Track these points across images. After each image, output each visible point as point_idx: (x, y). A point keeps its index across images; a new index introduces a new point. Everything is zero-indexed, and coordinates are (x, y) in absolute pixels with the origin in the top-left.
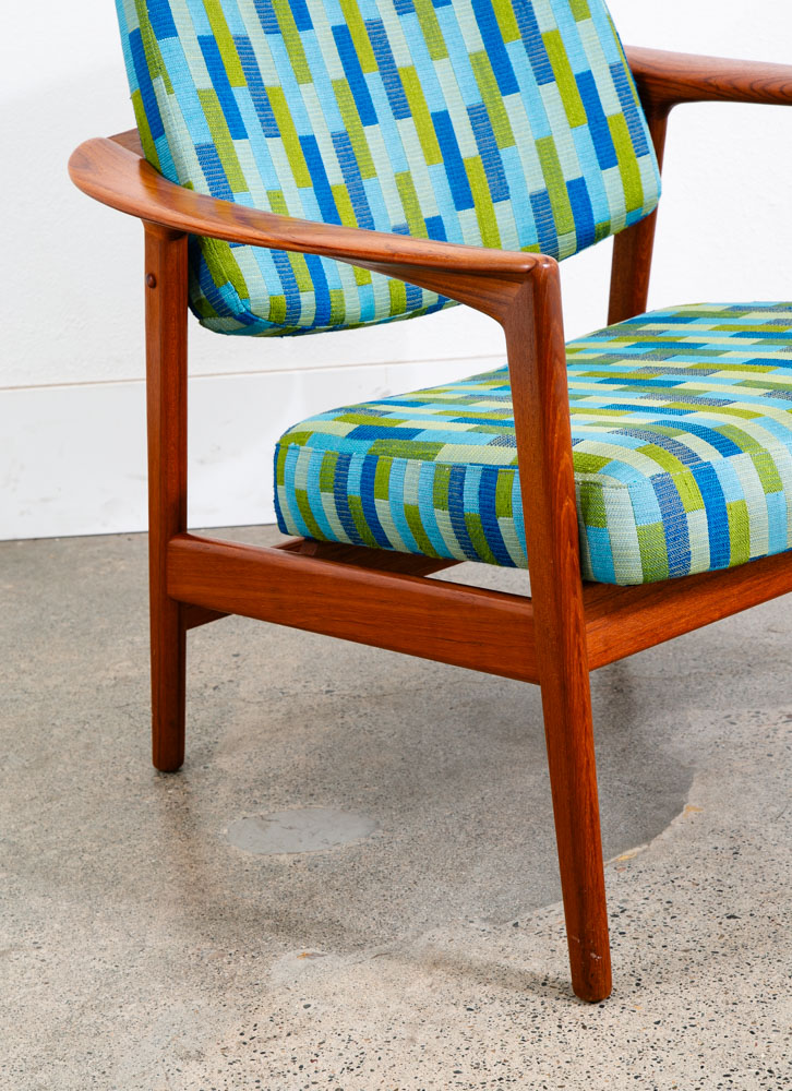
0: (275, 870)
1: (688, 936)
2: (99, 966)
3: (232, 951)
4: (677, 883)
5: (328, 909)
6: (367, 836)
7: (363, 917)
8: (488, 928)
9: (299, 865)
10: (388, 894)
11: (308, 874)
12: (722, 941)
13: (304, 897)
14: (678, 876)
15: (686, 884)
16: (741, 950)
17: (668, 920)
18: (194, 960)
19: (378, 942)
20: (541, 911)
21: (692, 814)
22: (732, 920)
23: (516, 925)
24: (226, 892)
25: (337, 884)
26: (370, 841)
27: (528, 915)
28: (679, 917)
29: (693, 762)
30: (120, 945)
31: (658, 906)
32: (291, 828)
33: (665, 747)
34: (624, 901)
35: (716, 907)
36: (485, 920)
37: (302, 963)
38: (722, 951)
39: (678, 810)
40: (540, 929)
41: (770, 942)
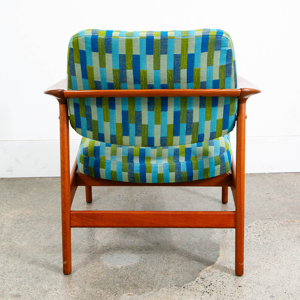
0: (117, 270)
1: (230, 292)
2: (74, 296)
3: (109, 293)
4: (223, 276)
5: (133, 281)
6: (139, 260)
7: (143, 284)
8: (177, 288)
9: (123, 268)
10: (148, 277)
11: (126, 271)
12: (239, 293)
13: (126, 278)
14: (223, 274)
15: (226, 277)
16: (245, 296)
17: (224, 287)
18: (99, 295)
19: (148, 291)
20: (190, 284)
21: (222, 257)
22: (240, 287)
23: (184, 287)
24: (105, 275)
25: (134, 274)
26: (141, 262)
27: (186, 285)
28: (226, 286)
29: (218, 243)
30: (78, 290)
31: (220, 283)
32: (119, 258)
33: (210, 238)
34: (211, 281)
35: (235, 283)
36: (176, 286)
37: (129, 297)
38: (240, 296)
39: (218, 256)
40: (191, 289)
41: (252, 294)
